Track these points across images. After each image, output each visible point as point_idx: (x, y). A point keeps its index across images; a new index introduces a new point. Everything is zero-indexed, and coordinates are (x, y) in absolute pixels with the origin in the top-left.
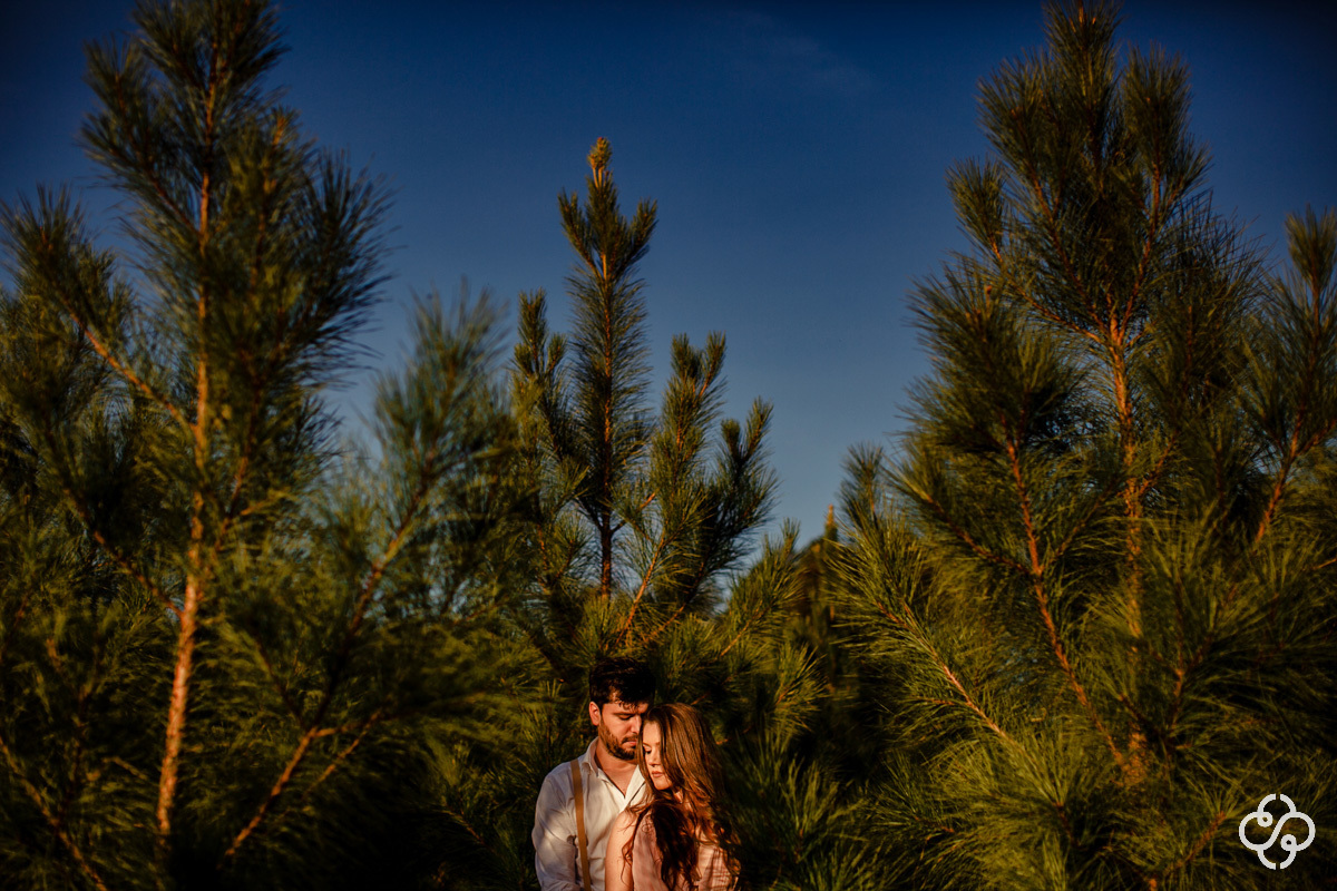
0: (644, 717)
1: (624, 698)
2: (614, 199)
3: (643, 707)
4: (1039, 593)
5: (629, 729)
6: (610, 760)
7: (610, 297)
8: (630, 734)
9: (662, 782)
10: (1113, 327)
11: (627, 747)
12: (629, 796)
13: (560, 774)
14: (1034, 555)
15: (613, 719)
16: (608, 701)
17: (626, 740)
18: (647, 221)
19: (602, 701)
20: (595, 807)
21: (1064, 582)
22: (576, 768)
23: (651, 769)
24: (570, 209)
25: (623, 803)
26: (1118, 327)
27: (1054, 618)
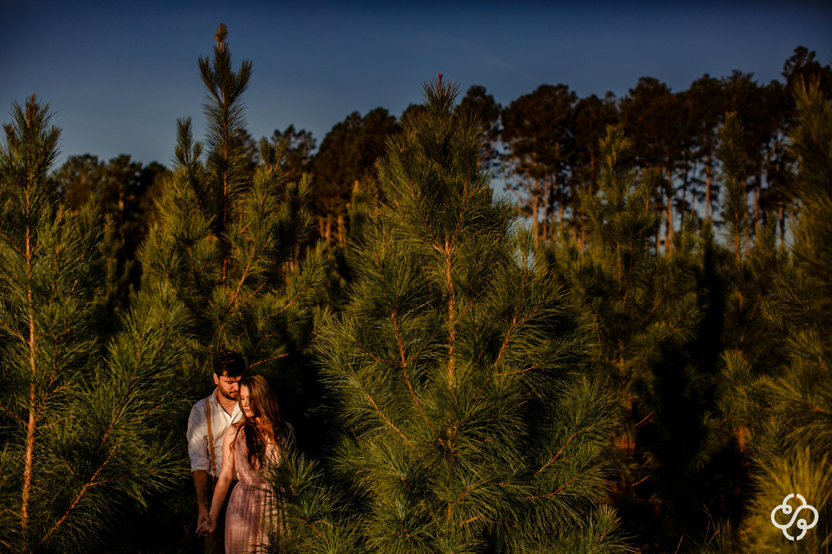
0: (240, 383)
1: (229, 375)
2: (229, 59)
3: (239, 378)
4: (405, 374)
5: (232, 388)
6: (223, 399)
7: (226, 113)
8: (233, 390)
9: (249, 414)
10: (447, 245)
11: (232, 395)
12: (233, 416)
13: (199, 406)
14: (403, 358)
15: (224, 383)
16: (222, 375)
17: (231, 393)
18: (246, 71)
19: (220, 375)
20: (217, 423)
21: (417, 368)
22: (207, 403)
23: (244, 408)
24: (204, 66)
25: (230, 420)
26: (449, 246)
27: (412, 384)
